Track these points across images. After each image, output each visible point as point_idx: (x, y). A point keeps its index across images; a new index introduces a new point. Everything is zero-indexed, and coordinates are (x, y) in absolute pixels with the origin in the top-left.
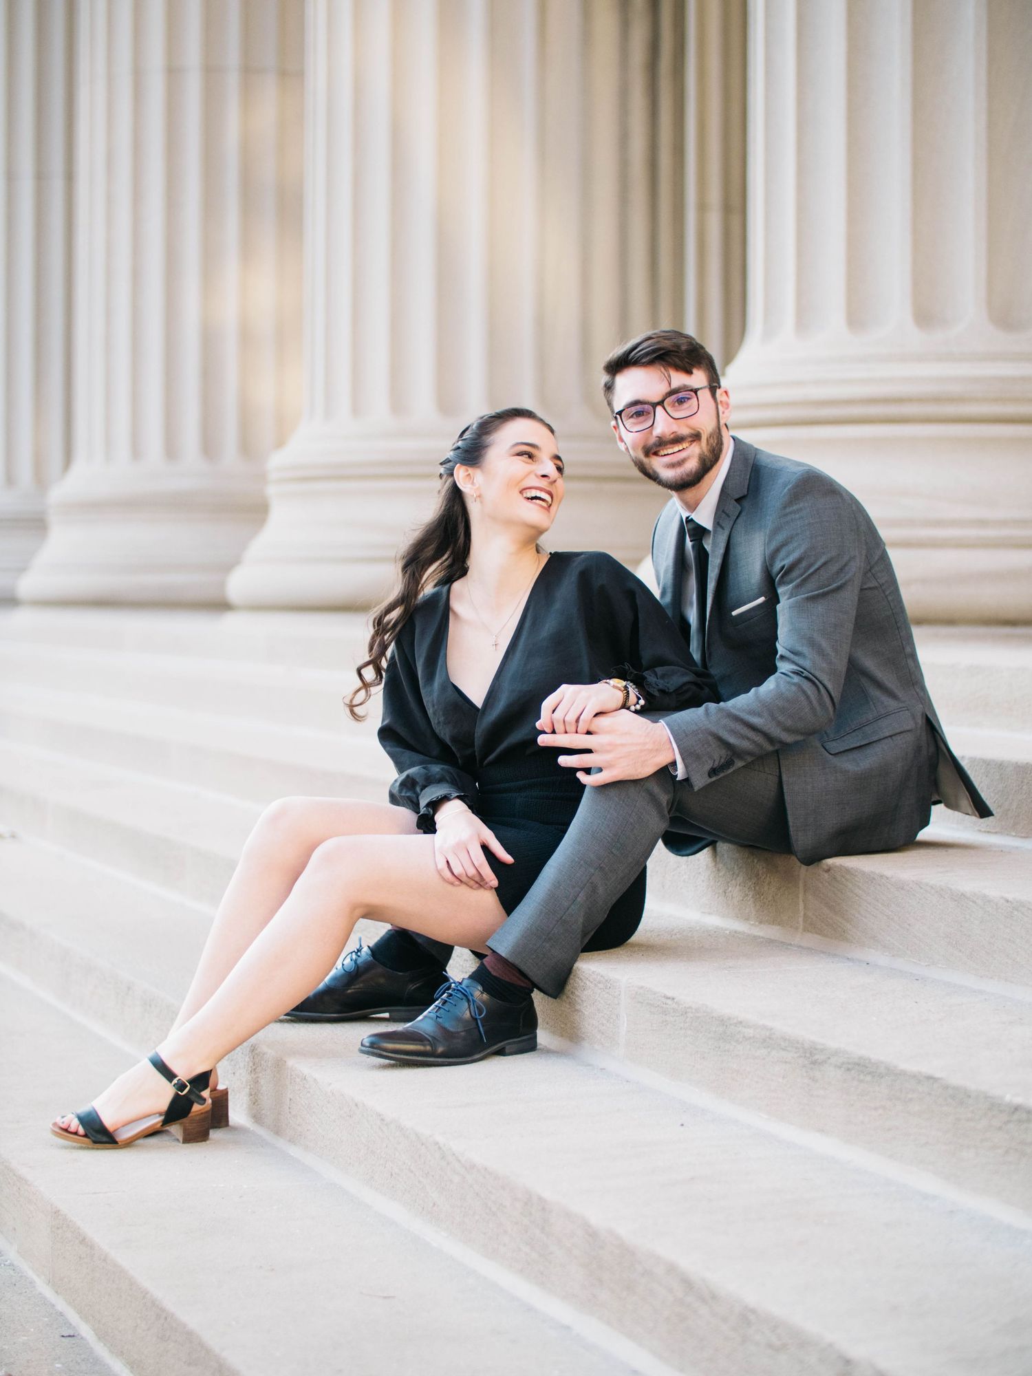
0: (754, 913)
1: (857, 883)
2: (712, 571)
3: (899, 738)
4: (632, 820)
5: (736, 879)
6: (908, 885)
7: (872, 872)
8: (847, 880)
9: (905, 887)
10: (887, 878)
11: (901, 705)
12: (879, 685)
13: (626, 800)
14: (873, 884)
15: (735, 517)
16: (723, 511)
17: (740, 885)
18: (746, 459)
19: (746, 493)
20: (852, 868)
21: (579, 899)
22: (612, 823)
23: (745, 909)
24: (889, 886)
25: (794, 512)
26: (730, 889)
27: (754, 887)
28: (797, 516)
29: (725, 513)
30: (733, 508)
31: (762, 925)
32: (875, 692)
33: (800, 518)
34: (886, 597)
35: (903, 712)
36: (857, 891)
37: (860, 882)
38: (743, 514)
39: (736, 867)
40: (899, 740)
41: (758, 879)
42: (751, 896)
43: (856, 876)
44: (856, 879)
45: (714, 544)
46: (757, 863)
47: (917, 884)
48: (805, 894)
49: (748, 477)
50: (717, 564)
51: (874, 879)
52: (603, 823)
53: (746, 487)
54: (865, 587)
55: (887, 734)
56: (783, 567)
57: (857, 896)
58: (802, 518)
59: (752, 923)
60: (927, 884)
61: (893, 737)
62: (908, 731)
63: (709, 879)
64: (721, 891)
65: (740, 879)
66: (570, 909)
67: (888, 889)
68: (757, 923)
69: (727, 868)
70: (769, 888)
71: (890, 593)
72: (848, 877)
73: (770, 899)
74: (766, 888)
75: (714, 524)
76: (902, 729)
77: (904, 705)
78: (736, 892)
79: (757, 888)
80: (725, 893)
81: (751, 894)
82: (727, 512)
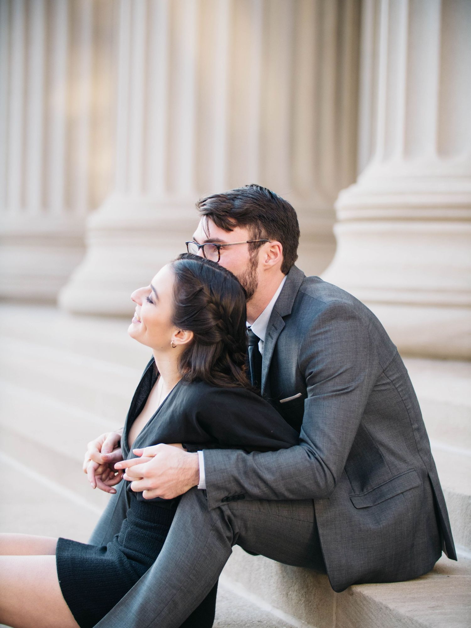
0: (304, 615)
1: (370, 609)
2: (264, 370)
3: (408, 493)
4: (204, 553)
5: (294, 586)
6: (404, 619)
7: (381, 603)
8: (364, 605)
9: (402, 620)
10: (390, 610)
11: (409, 467)
12: (393, 453)
13: (200, 537)
14: (381, 613)
15: (280, 331)
16: (273, 325)
17: (296, 591)
18: (294, 287)
19: (290, 313)
20: (367, 597)
21: (163, 613)
22: (189, 555)
23: (299, 610)
24: (391, 616)
25: (321, 333)
26: (290, 592)
27: (305, 595)
28: (323, 336)
29: (275, 327)
30: (281, 324)
31: (309, 625)
32: (388, 458)
33: (325, 339)
34: (396, 388)
35: (411, 473)
36: (370, 614)
37: (372, 609)
38: (286, 329)
39: (294, 577)
40: (409, 495)
41: (308, 590)
42: (303, 601)
43: (370, 603)
44: (370, 606)
45: (265, 348)
46: (307, 578)
47: (410, 620)
48: (337, 608)
49: (293, 301)
50: (267, 365)
51: (381, 608)
52: (183, 554)
53: (291, 307)
54: (379, 384)
55: (399, 492)
56: (312, 373)
57: (370, 618)
58: (327, 338)
59: (303, 622)
60: (417, 622)
61: (405, 494)
62: (415, 487)
63: (278, 582)
64: (284, 593)
65: (296, 587)
66: (156, 620)
67: (391, 618)
68: (306, 623)
69: (289, 577)
70: (314, 598)
71: (399, 386)
72: (365, 602)
73: (315, 606)
74: (312, 598)
75: (266, 334)
76: (411, 487)
77: (412, 467)
78: (294, 595)
79: (307, 596)
80: (287, 595)
81: (303, 599)
82: (276, 326)
